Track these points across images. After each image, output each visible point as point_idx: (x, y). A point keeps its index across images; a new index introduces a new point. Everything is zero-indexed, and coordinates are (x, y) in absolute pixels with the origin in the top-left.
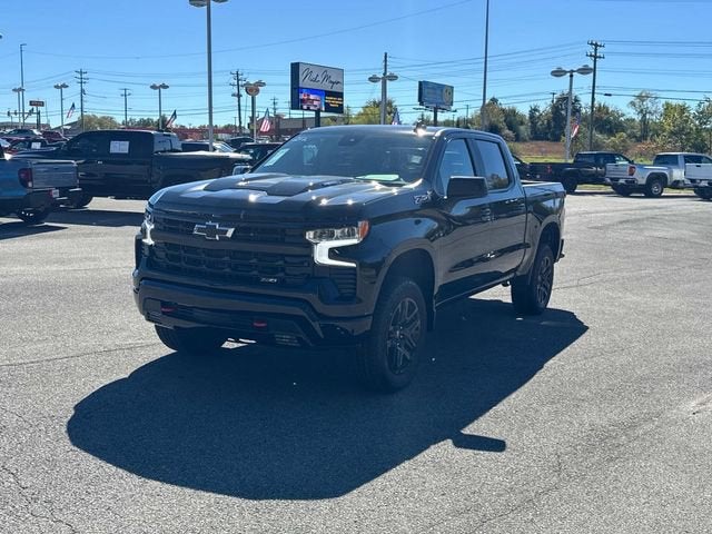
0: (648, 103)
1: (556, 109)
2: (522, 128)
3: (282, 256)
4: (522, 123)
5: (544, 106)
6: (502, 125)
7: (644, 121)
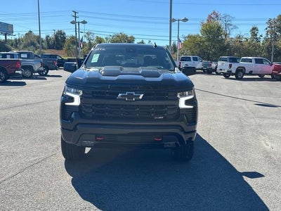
0: (90, 36)
1: (56, 37)
2: (43, 44)
3: (166, 106)
4: (43, 42)
5: (52, 35)
6: (36, 42)
7: (90, 42)
